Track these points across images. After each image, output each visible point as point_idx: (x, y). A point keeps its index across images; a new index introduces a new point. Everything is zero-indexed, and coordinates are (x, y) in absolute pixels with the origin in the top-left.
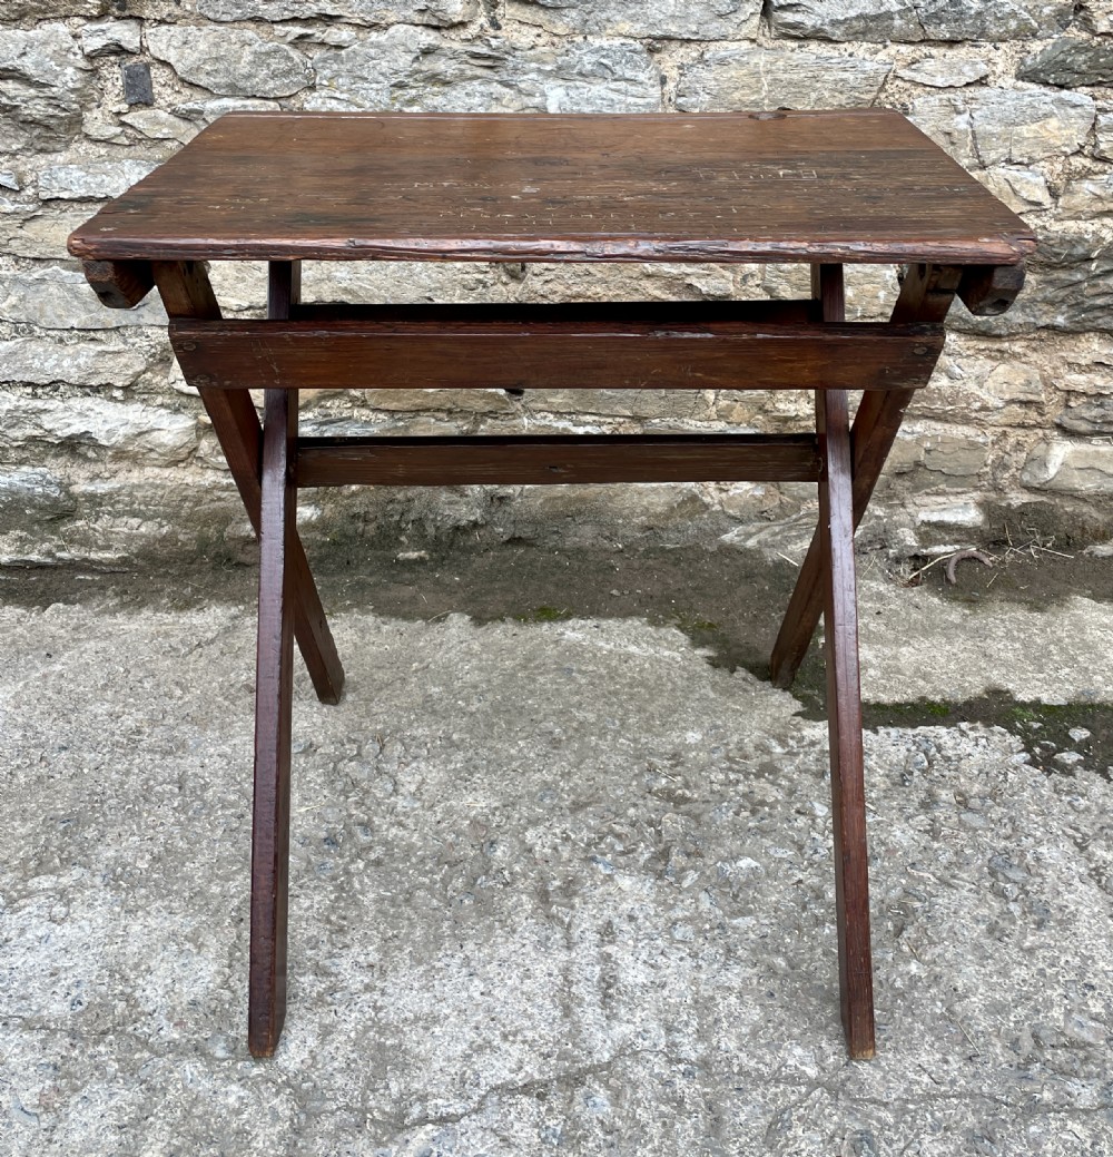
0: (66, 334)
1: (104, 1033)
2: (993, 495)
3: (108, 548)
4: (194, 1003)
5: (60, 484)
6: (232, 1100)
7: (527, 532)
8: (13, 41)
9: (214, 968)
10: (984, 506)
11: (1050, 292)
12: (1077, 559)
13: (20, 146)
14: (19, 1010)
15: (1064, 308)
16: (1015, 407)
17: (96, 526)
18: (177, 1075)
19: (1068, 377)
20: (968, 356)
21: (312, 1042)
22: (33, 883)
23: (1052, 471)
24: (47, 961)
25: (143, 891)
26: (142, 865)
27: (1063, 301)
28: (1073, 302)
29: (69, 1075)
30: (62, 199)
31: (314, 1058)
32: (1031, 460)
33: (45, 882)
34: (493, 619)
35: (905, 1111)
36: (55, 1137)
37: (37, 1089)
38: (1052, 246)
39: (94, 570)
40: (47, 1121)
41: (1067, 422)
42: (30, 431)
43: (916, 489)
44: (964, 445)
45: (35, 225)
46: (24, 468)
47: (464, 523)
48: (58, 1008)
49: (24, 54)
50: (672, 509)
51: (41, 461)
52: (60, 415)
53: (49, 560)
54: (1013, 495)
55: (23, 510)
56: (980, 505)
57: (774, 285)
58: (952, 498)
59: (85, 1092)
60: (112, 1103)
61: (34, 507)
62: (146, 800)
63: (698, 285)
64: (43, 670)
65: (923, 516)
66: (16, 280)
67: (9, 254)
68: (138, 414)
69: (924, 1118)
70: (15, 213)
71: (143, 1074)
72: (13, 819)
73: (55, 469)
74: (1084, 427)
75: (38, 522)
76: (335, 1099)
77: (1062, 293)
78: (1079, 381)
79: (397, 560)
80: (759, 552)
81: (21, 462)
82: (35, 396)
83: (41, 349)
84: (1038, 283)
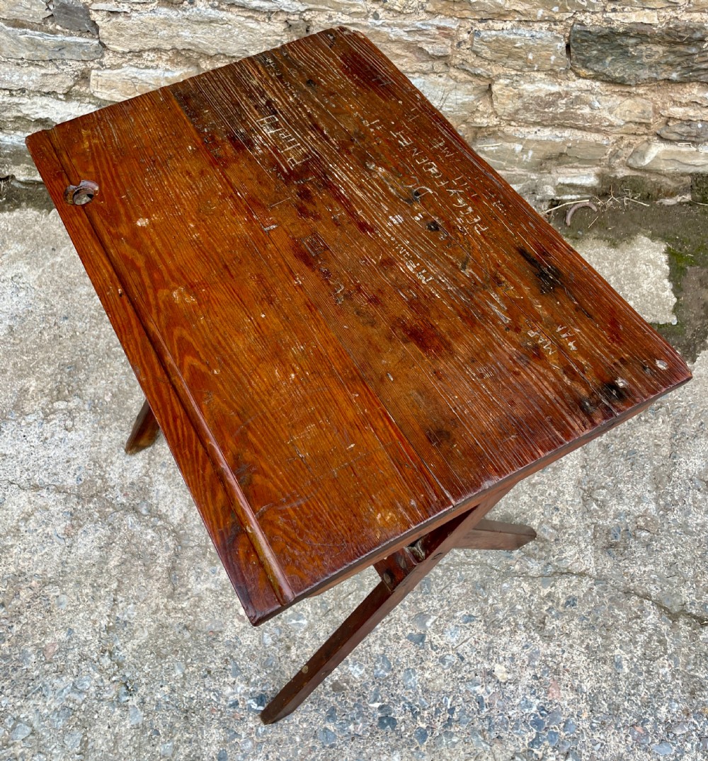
1: (92, 496)
2: (608, 170)
4: (132, 484)
6: (149, 537)
9: (141, 464)
10: (600, 176)
11: (671, 58)
12: (651, 207)
14: (53, 481)
15: (679, 68)
16: (633, 125)
18: (125, 522)
19: (671, 109)
20: (606, 95)
21: (185, 510)
22: (56, 405)
23: (647, 161)
24: (65, 454)
25: (108, 416)
26: (108, 399)
27: (679, 64)
28: (686, 66)
29: (77, 518)
31: (185, 517)
32: (635, 152)
33: (61, 405)
35: (448, 569)
36: (72, 551)
37: (63, 525)
38: (679, 31)
40: (68, 542)
41: (664, 134)
43: (560, 164)
44: (594, 145)
48: (71, 482)
54: (620, 170)
56: (598, 175)
57: (478, 50)
58: (581, 170)
59: (84, 528)
60: (96, 535)
62: (109, 356)
63: (427, 49)
64: (51, 261)
65: (561, 180)
68: (76, 109)
69: (456, 574)
71: (110, 520)
72: (44, 363)
74: (674, 137)
76: (194, 541)
77: (679, 60)
78: (678, 112)
82: (12, 95)
84: (664, 52)
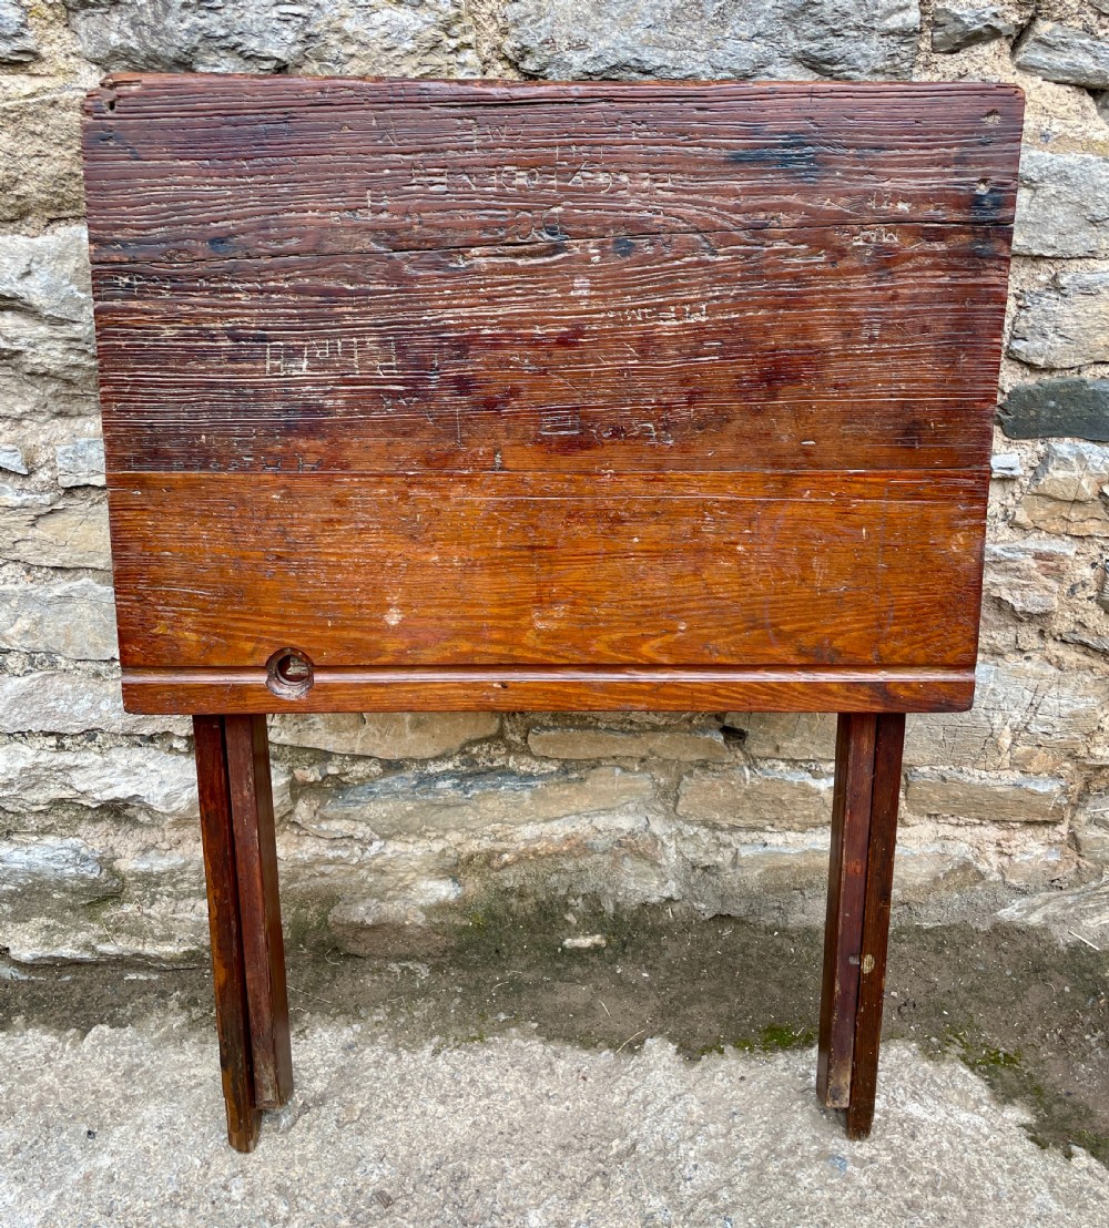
0: (103, 667)
3: (169, 938)
5: (100, 860)
7: (738, 909)
8: (11, 254)
13: (27, 408)
17: (152, 912)
30: (94, 487)
34: (706, 1050)
39: (150, 967)
42: (55, 792)
45: (55, 522)
46: (49, 840)
47: (654, 899)
49: (28, 273)
50: (936, 880)
51: (71, 827)
52: (98, 773)
53: (87, 955)
55: (49, 895)
61: (65, 890)
63: (1010, 600)
66: (27, 597)
67: (16, 561)
70: (22, 507)
73: (95, 838)
75: (73, 908)
79: (564, 948)
80: (1045, 929)
81: (44, 831)
82: (60, 748)
83: (69, 687)
